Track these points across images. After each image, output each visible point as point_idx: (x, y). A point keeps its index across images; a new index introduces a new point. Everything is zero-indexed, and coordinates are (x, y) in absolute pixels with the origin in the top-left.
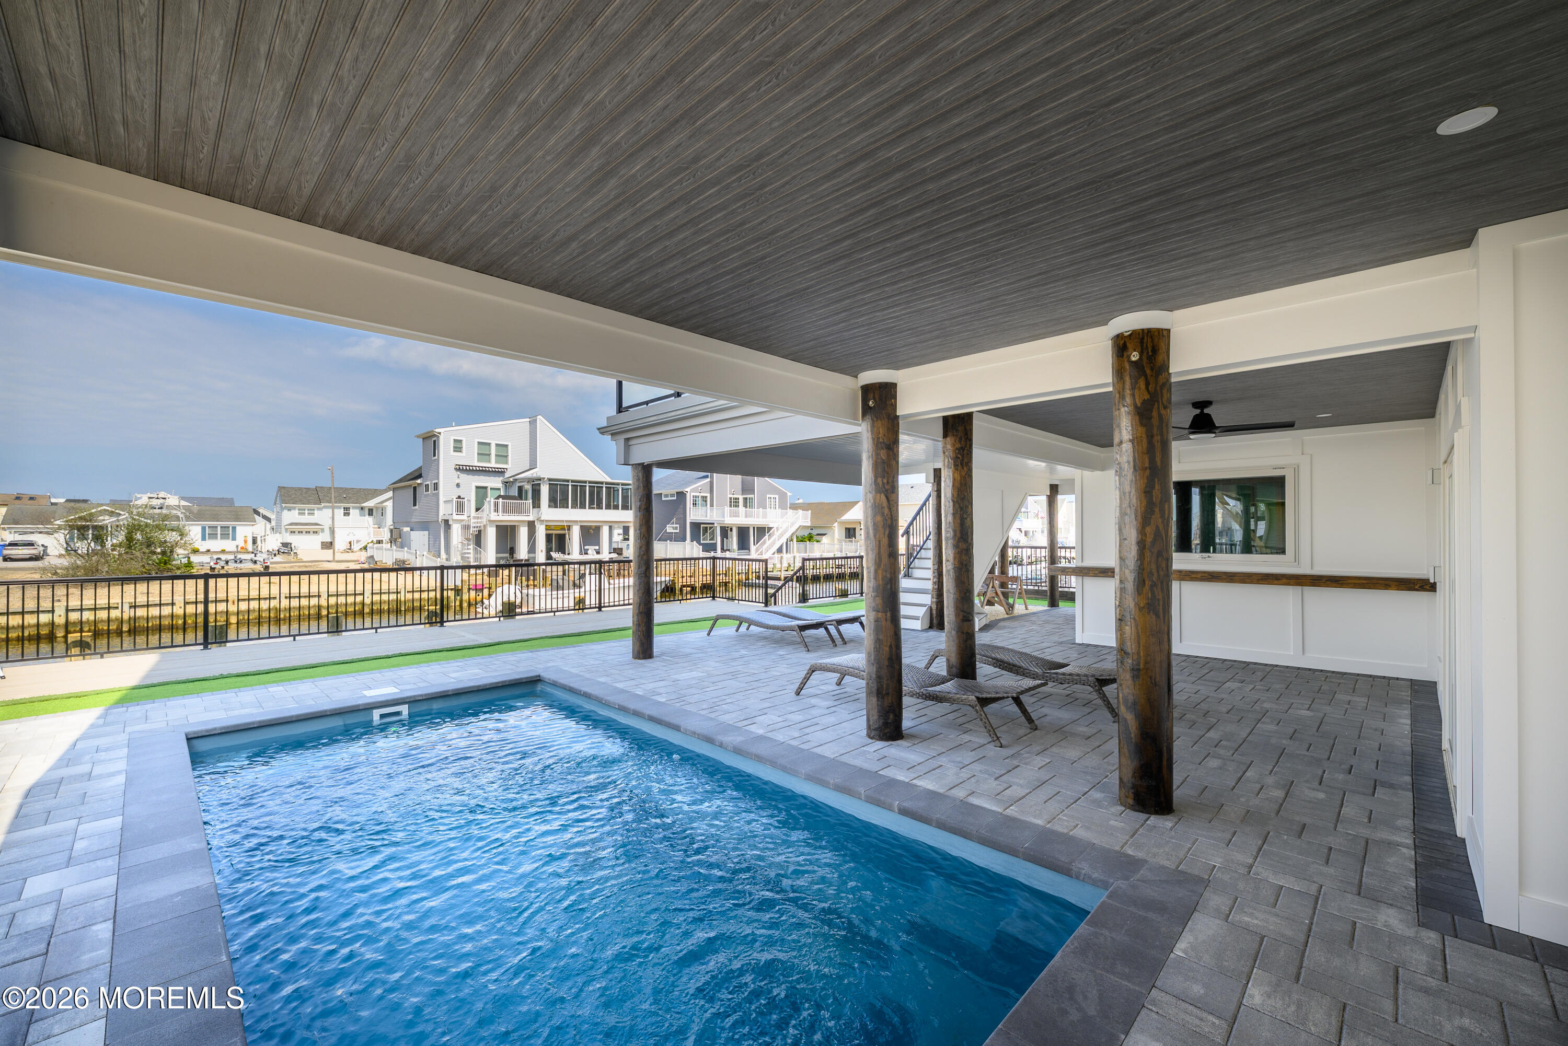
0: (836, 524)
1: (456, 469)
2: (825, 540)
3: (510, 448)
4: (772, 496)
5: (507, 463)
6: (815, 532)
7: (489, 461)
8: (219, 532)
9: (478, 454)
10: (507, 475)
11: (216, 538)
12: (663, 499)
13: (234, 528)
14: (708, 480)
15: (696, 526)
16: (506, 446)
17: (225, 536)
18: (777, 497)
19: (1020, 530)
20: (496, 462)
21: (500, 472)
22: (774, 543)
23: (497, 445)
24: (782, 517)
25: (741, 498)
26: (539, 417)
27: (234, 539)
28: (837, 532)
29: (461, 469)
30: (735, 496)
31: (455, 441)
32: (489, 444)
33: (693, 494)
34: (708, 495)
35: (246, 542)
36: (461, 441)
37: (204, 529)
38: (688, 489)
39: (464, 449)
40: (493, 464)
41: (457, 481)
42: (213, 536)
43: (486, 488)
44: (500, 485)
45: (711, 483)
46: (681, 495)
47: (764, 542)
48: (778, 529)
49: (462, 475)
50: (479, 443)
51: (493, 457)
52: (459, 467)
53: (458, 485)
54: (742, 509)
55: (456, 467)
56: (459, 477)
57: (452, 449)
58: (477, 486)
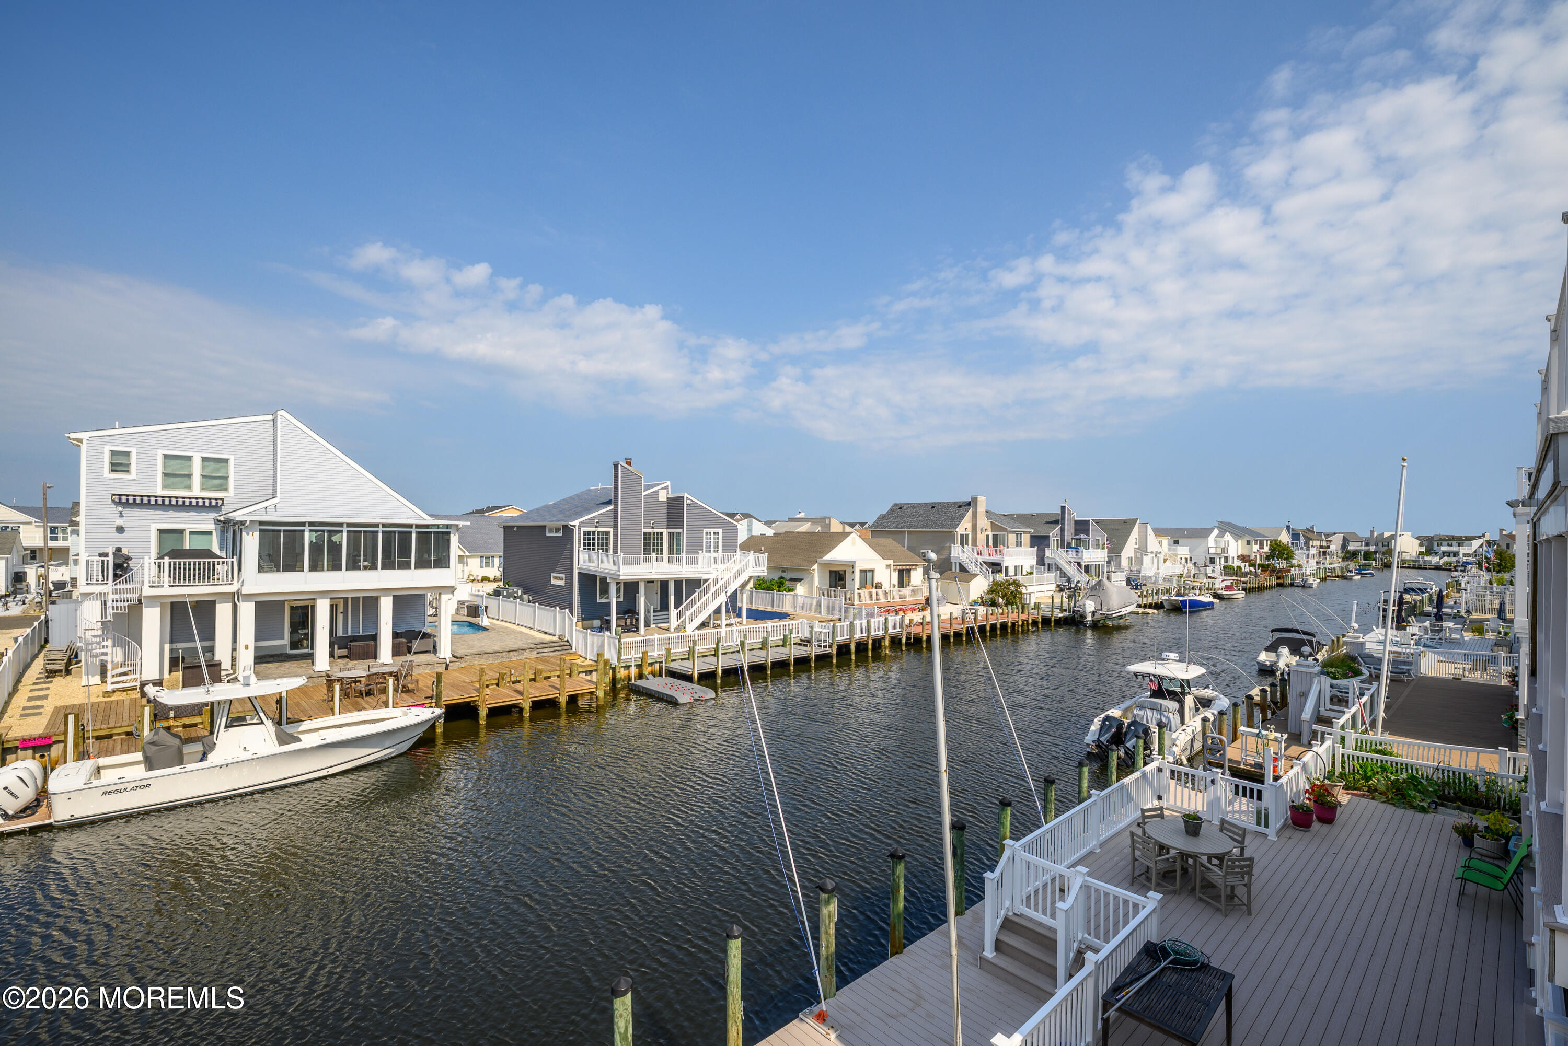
0: (815, 567)
1: (113, 501)
2: (800, 589)
3: (232, 463)
4: (712, 530)
5: (226, 489)
6: (788, 575)
7: (189, 487)
9: (165, 475)
10: (224, 510)
12: (548, 534)
14: (612, 507)
15: (589, 581)
16: (226, 461)
18: (720, 531)
19: (1079, 564)
20: (203, 489)
21: (215, 506)
22: (705, 606)
23: (204, 459)
24: (724, 561)
25: (665, 533)
26: (280, 413)
28: (817, 577)
29: (124, 502)
30: (656, 530)
31: (114, 453)
32: (189, 458)
33: (583, 529)
34: (611, 530)
36: (127, 454)
38: (576, 523)
39: (133, 468)
40: (196, 491)
41: (120, 522)
43: (181, 532)
44: (211, 526)
45: (615, 512)
46: (568, 531)
47: (693, 602)
48: (716, 581)
49: (127, 512)
50: (166, 457)
51: (196, 480)
52: (120, 499)
53: (120, 530)
54: (665, 555)
55: (116, 498)
56: (121, 516)
57: (107, 466)
58: (162, 532)
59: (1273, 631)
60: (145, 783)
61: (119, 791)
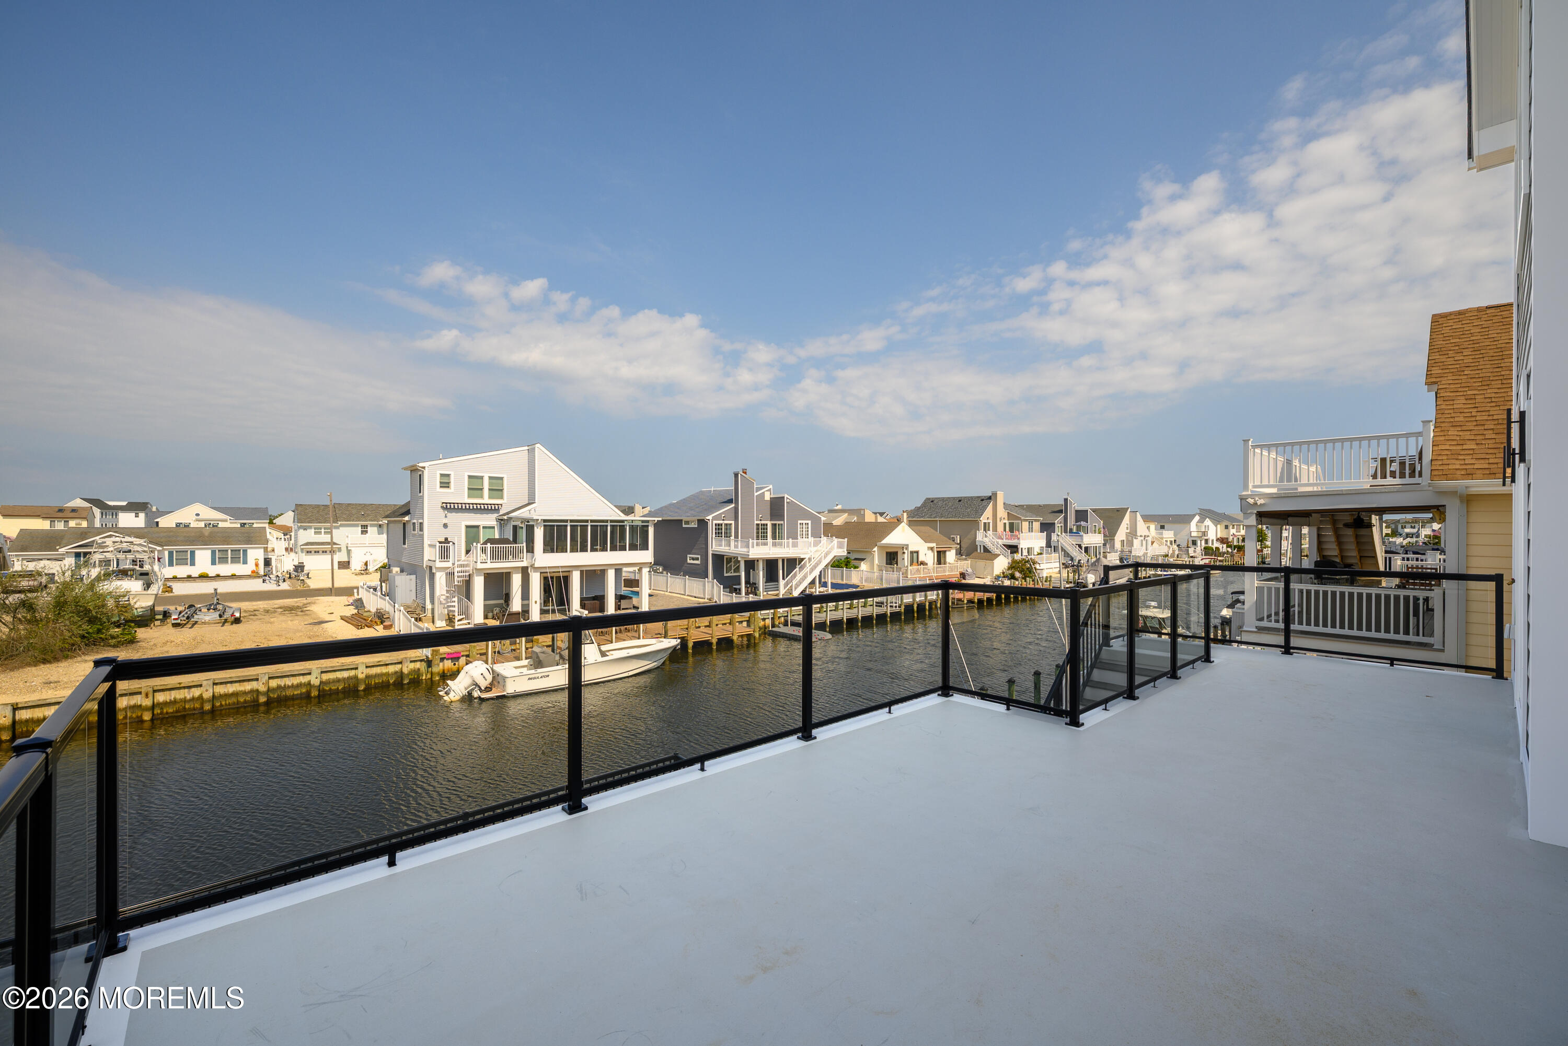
0: (876, 549)
1: (442, 507)
2: (864, 566)
3: (505, 480)
4: (804, 522)
5: (502, 498)
6: (853, 556)
7: (482, 497)
8: (229, 556)
9: (469, 489)
10: (502, 512)
11: (227, 562)
12: (684, 526)
13: (245, 552)
14: (733, 505)
15: (719, 559)
16: (502, 478)
17: (235, 560)
18: (809, 522)
19: (1080, 546)
20: (490, 498)
21: (494, 509)
22: (805, 577)
23: (490, 478)
24: (816, 544)
25: (769, 523)
26: (538, 445)
27: (245, 562)
28: (877, 557)
29: (449, 508)
30: (763, 522)
31: (442, 475)
32: (482, 478)
33: (715, 522)
34: (733, 522)
35: (257, 565)
36: (448, 475)
37: (213, 553)
38: (710, 517)
39: (452, 485)
40: (486, 500)
41: (445, 521)
42: (223, 560)
43: (478, 527)
44: (494, 523)
45: (736, 509)
46: (703, 523)
47: (795, 576)
48: (810, 559)
49: (449, 515)
50: (470, 477)
51: (486, 492)
52: (447, 506)
53: (445, 526)
54: (770, 540)
55: (444, 505)
56: (446, 517)
57: (438, 485)
58: (467, 527)
59: (1232, 593)
60: (547, 674)
61: (534, 678)
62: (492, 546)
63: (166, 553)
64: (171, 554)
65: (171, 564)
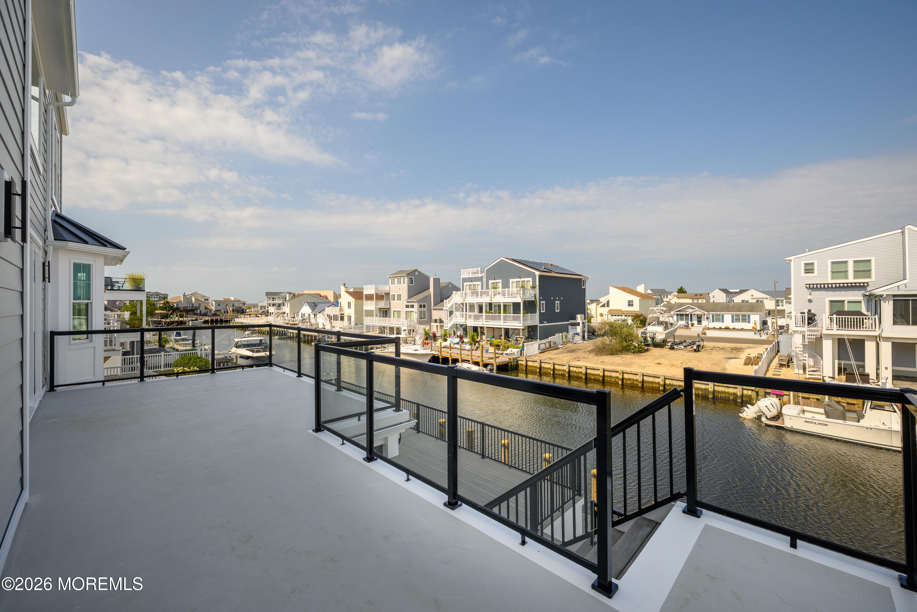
1: (806, 287)
3: (873, 262)
5: (869, 277)
7: (846, 277)
8: (741, 318)
9: (832, 272)
10: (869, 289)
11: (739, 321)
13: (749, 316)
16: (869, 261)
17: (744, 320)
20: (855, 277)
21: (862, 287)
23: (855, 262)
26: (907, 227)
27: (749, 322)
29: (812, 288)
31: (806, 264)
32: (846, 262)
35: (755, 324)
36: (813, 264)
37: (733, 316)
39: (816, 270)
40: (851, 279)
41: (810, 297)
42: (738, 320)
43: (843, 301)
44: (861, 298)
49: (813, 293)
50: (833, 263)
51: (851, 273)
52: (810, 286)
53: (810, 301)
55: (808, 286)
56: (810, 294)
57: (803, 271)
58: (831, 302)
60: (826, 423)
61: (811, 422)
62: (838, 317)
63: (711, 315)
64: (713, 316)
65: (713, 321)
